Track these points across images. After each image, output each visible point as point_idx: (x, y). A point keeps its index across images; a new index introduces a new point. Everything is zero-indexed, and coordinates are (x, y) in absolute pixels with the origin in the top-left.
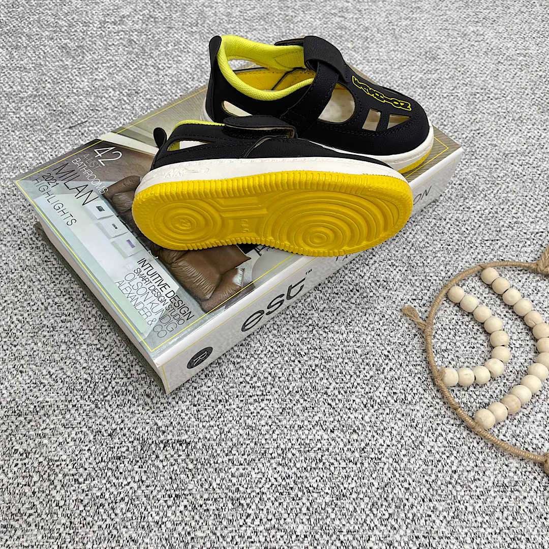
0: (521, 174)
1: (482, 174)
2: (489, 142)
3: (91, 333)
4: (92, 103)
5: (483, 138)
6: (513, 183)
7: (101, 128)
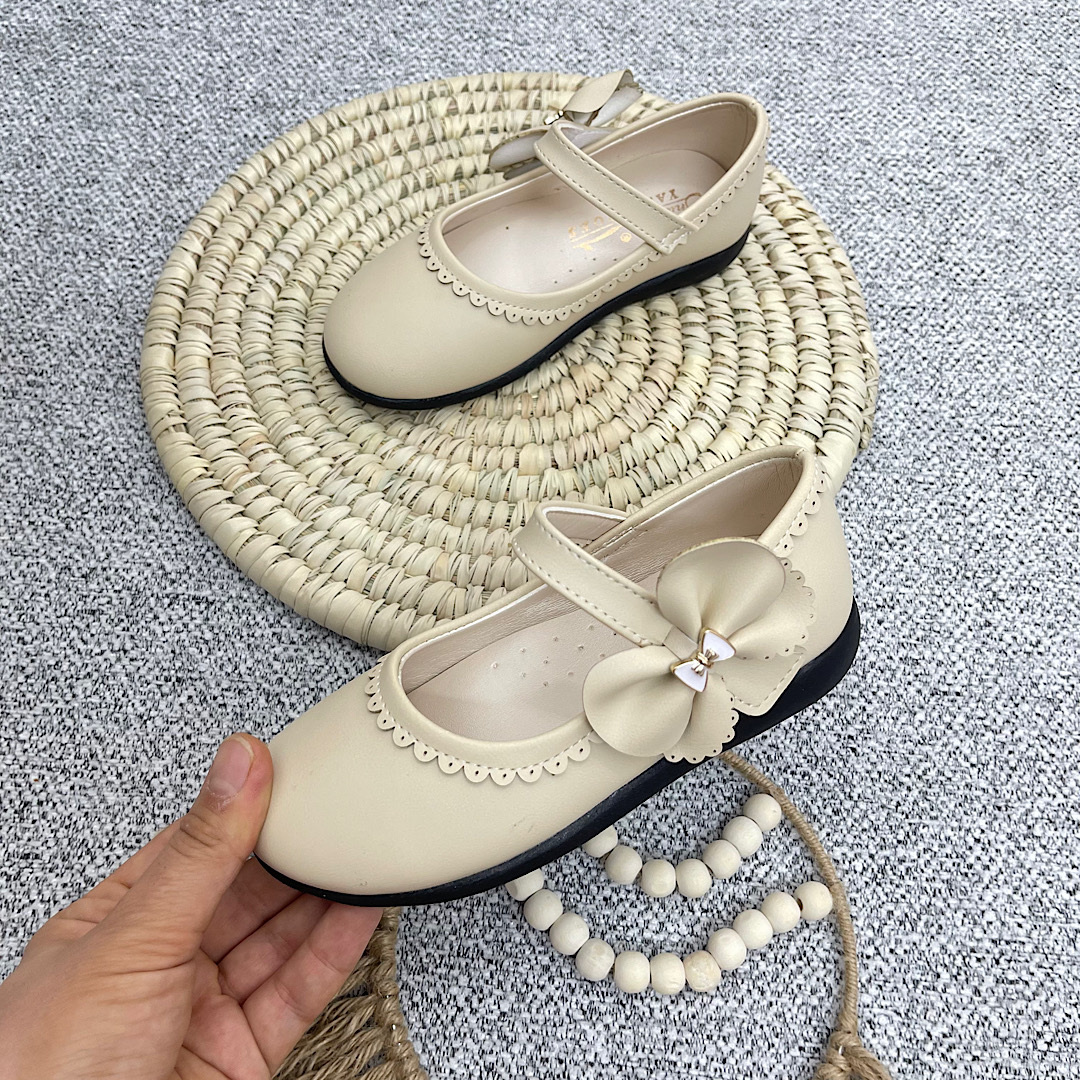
0: (903, 200)
1: (827, 195)
2: (858, 137)
3: (75, 411)
4: (137, 14)
5: (847, 128)
6: (884, 215)
7: (145, 60)
